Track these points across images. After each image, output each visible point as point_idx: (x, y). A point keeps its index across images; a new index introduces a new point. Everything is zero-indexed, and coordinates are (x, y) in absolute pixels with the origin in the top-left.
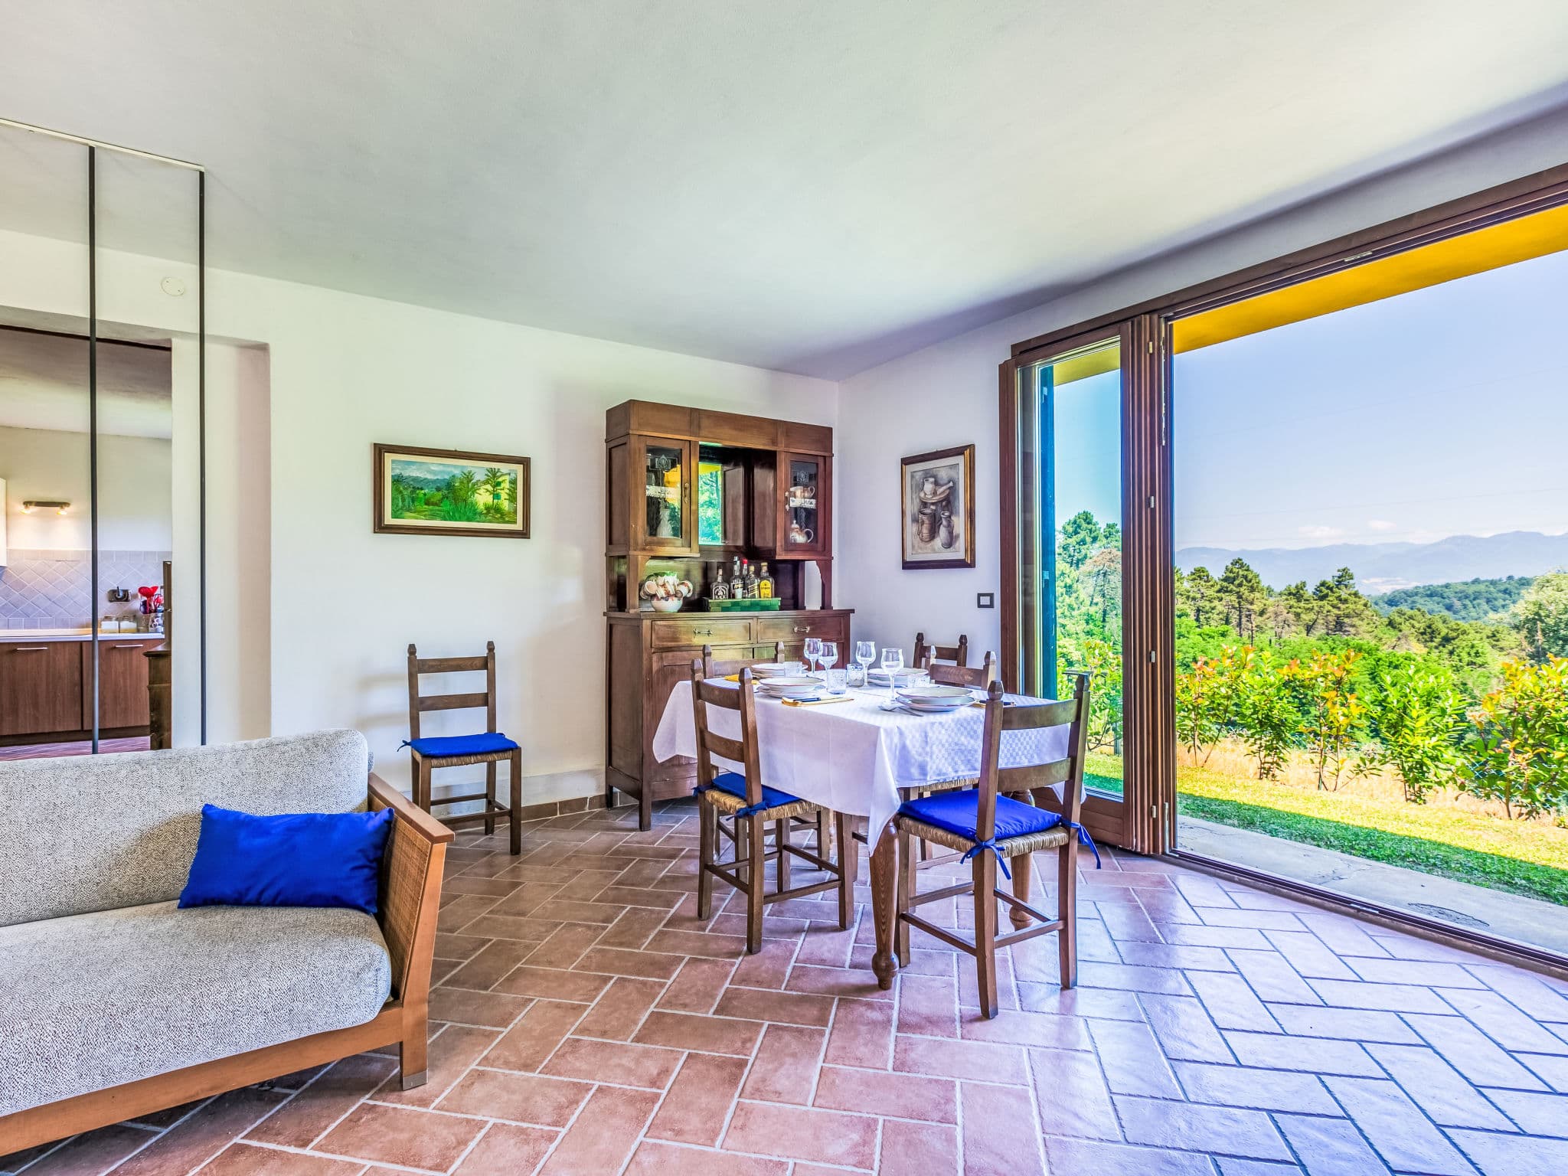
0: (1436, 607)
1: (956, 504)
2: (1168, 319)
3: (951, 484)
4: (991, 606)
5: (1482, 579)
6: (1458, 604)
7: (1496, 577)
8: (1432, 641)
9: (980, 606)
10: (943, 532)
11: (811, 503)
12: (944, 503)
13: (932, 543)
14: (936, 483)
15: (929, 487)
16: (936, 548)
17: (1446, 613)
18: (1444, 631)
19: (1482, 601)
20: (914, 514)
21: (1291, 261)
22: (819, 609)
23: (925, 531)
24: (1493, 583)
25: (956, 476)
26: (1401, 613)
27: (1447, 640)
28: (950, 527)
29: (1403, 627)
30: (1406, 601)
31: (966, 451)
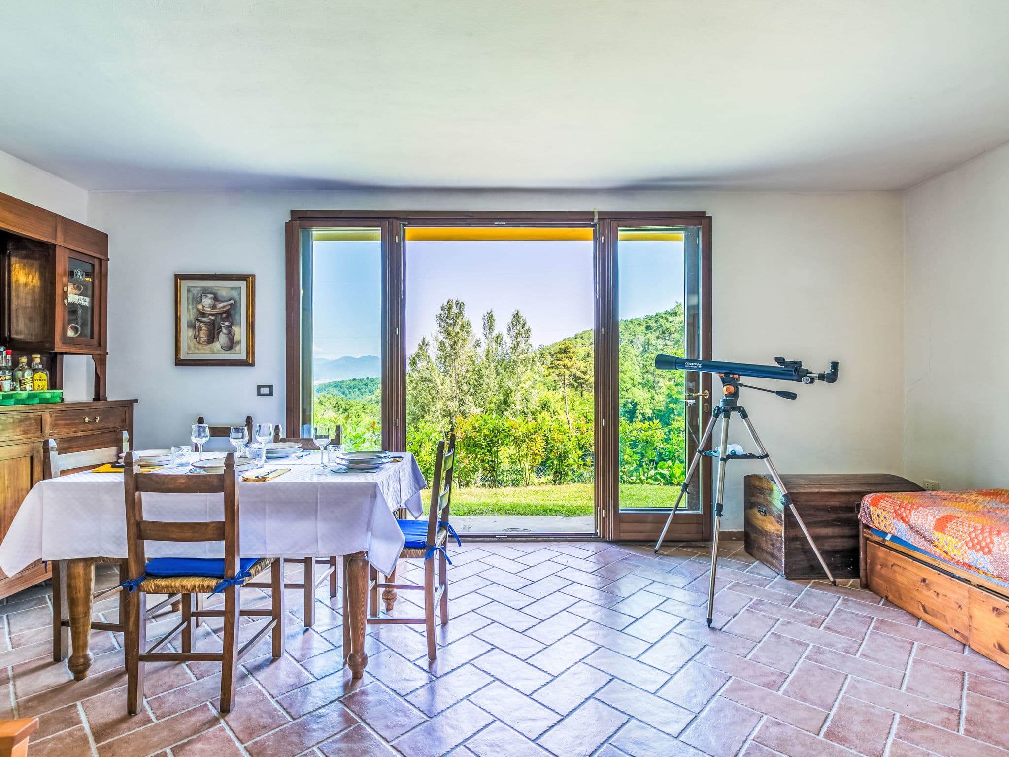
0: (338, 393)
1: (237, 317)
2: (404, 225)
3: (232, 302)
4: (271, 394)
5: (357, 378)
6: (347, 391)
7: (362, 378)
8: (339, 410)
9: (259, 394)
10: (223, 338)
11: (85, 301)
12: (224, 316)
13: (211, 346)
14: (216, 299)
15: (207, 301)
16: (215, 350)
17: (342, 396)
18: (344, 406)
19: (356, 390)
20: (191, 321)
21: (470, 215)
22: (91, 400)
23: (203, 336)
24: (361, 380)
25: (237, 297)
26: (324, 396)
27: (345, 410)
28: (230, 335)
29: (326, 404)
30: (325, 390)
31: (248, 278)
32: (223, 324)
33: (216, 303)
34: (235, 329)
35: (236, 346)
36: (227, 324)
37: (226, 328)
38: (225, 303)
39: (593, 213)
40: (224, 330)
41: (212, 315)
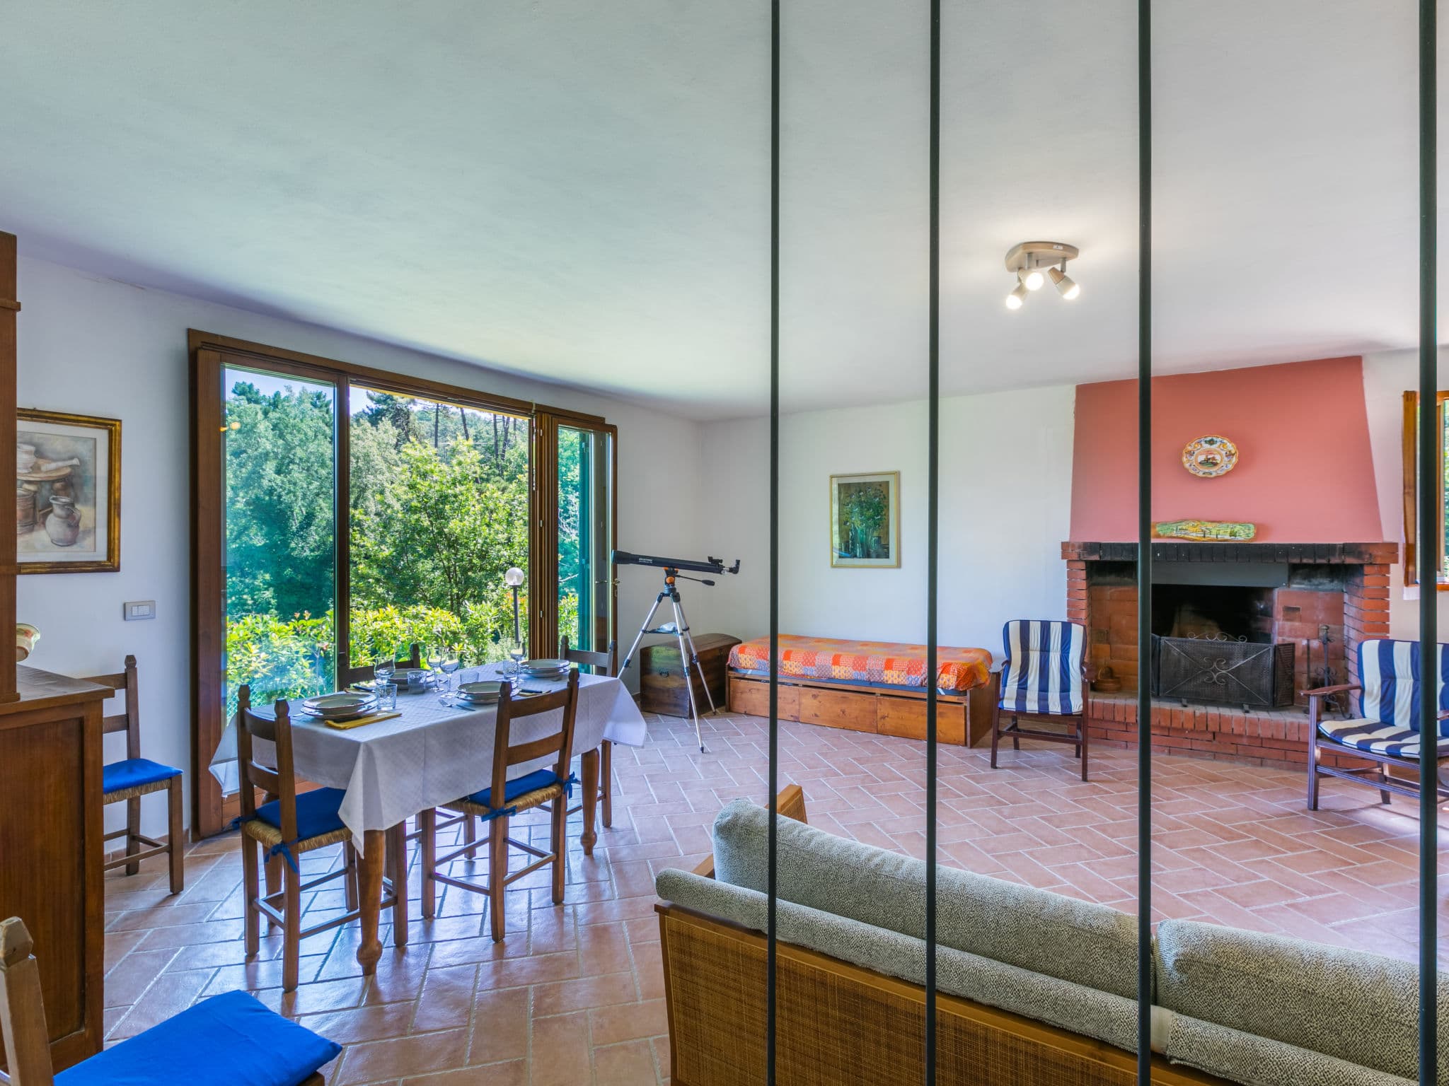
1: (87, 489)
3: (75, 462)
4: (151, 616)
10: (55, 524)
12: (58, 485)
13: (29, 537)
14: (40, 454)
16: (38, 545)
25: (87, 455)
28: (72, 520)
31: (110, 426)
32: (53, 499)
33: (41, 462)
34: (83, 510)
35: (84, 539)
36: (65, 500)
37: (63, 506)
38: (60, 464)
39: (531, 404)
40: (57, 510)
41: (29, 482)
